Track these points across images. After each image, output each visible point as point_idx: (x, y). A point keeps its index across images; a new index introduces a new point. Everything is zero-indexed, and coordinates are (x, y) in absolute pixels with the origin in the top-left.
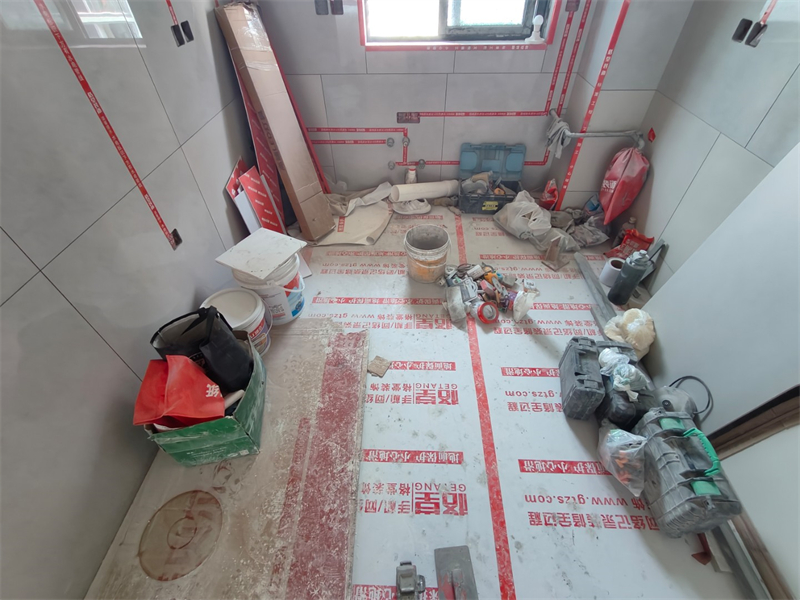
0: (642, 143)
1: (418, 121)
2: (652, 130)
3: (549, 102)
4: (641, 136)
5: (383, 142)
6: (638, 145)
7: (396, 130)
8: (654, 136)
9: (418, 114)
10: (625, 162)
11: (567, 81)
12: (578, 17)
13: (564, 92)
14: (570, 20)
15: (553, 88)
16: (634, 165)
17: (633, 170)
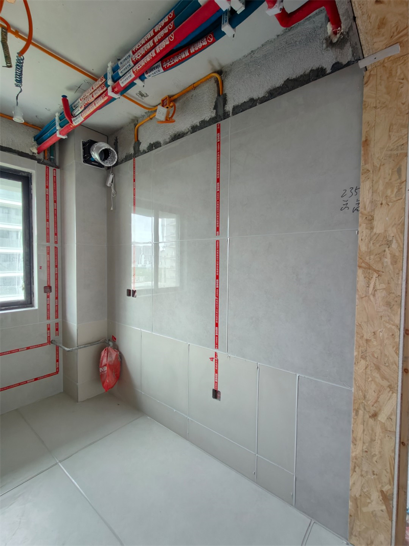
0: (111, 343)
2: (113, 336)
3: (49, 337)
4: (109, 340)
6: (110, 345)
8: (115, 339)
10: (106, 355)
11: (57, 324)
12: (52, 295)
13: (57, 330)
14: (48, 297)
15: (49, 329)
16: (111, 354)
17: (112, 357)
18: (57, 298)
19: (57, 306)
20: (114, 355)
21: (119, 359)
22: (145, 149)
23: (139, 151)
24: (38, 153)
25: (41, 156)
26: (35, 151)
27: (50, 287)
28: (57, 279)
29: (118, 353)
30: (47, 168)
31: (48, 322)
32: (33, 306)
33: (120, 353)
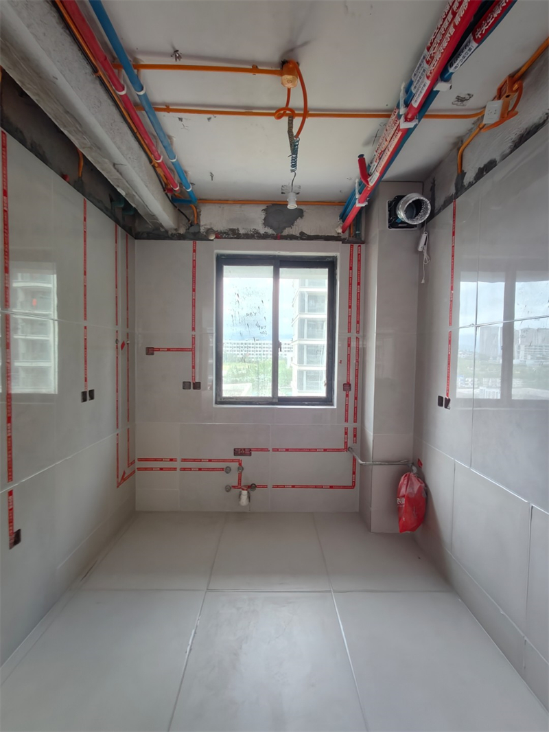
0: (414, 469)
1: (250, 455)
2: (419, 460)
3: (346, 443)
4: (413, 464)
5: (222, 469)
6: (412, 471)
7: (233, 461)
8: (421, 464)
9: (250, 450)
10: (405, 482)
11: (355, 429)
12: (352, 393)
13: (355, 436)
14: (347, 396)
15: (346, 433)
16: (412, 484)
17: (413, 489)
18: (356, 398)
19: (356, 408)
20: (417, 486)
21: (424, 495)
22: (471, 180)
23: (463, 186)
24: (343, 232)
25: (346, 235)
26: (340, 231)
27: (350, 385)
28: (357, 376)
29: (423, 485)
30: (352, 246)
31: (346, 425)
32: (332, 405)
33: (426, 486)
